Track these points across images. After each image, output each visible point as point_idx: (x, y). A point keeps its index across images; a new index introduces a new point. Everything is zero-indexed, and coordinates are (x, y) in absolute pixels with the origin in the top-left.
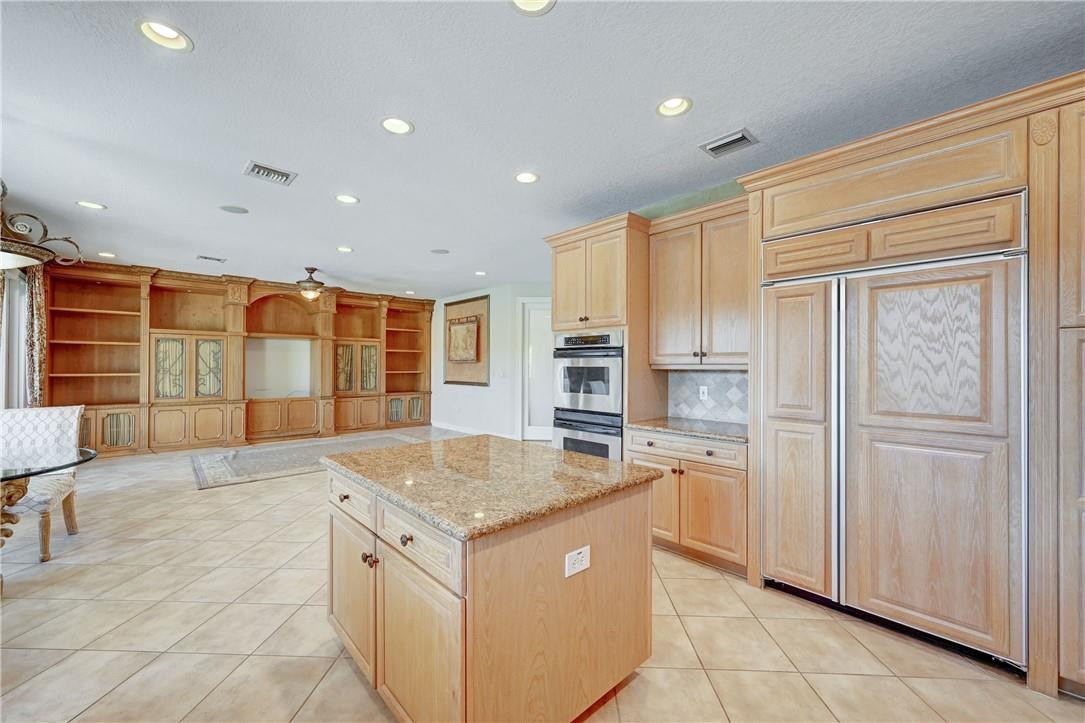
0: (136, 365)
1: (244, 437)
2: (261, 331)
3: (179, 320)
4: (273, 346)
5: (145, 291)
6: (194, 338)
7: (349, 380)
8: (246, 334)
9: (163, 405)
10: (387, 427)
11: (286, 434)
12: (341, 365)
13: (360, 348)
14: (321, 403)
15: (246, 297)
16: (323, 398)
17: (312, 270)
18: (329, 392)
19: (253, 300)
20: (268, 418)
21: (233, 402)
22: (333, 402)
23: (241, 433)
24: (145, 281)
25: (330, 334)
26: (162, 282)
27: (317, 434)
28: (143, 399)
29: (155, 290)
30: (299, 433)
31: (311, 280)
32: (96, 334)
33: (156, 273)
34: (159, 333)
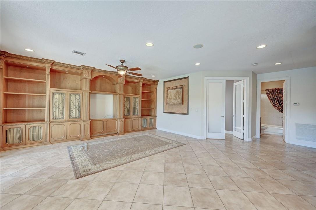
0: (44, 104)
1: (89, 135)
2: (95, 90)
3: (62, 85)
4: (99, 97)
5: (48, 71)
6: (69, 93)
7: (129, 112)
8: (90, 91)
9: (56, 122)
10: (142, 130)
11: (105, 134)
12: (126, 105)
13: (132, 98)
14: (119, 121)
15: (90, 75)
16: (120, 119)
17: (123, 61)
18: (122, 116)
19: (93, 78)
20: (99, 127)
21: (84, 121)
22: (123, 120)
23: (88, 134)
24: (48, 67)
25: (122, 93)
26: (55, 68)
27: (117, 134)
28: (47, 120)
29: (52, 71)
30: (110, 133)
31: (122, 66)
32: (27, 90)
33: (53, 63)
34: (54, 90)
